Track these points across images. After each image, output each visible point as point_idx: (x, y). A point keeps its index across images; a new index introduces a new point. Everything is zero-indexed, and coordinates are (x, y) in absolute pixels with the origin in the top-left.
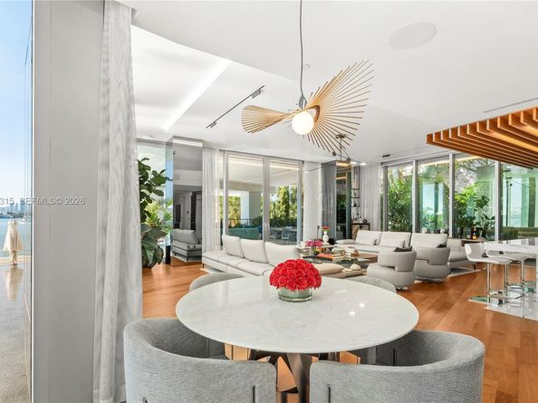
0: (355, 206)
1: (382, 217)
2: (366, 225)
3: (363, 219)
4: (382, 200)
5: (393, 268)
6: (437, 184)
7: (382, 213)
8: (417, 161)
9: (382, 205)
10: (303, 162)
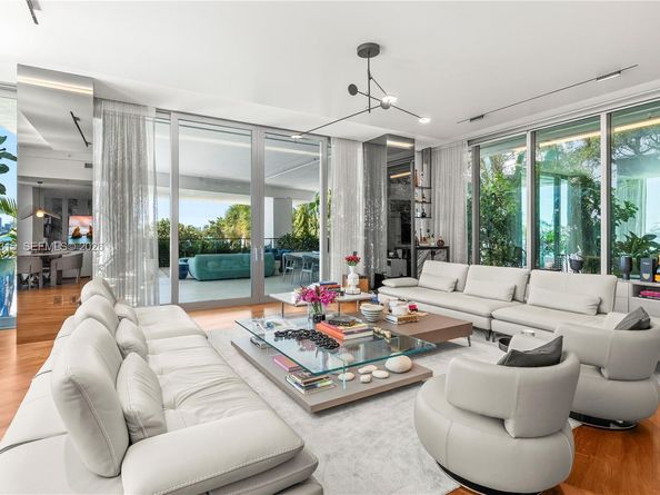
0: (423, 216)
1: (470, 235)
2: (441, 251)
3: (436, 239)
4: (470, 207)
5: (501, 422)
6: (557, 183)
7: (470, 228)
8: (534, 134)
9: (469, 215)
10: (329, 138)
